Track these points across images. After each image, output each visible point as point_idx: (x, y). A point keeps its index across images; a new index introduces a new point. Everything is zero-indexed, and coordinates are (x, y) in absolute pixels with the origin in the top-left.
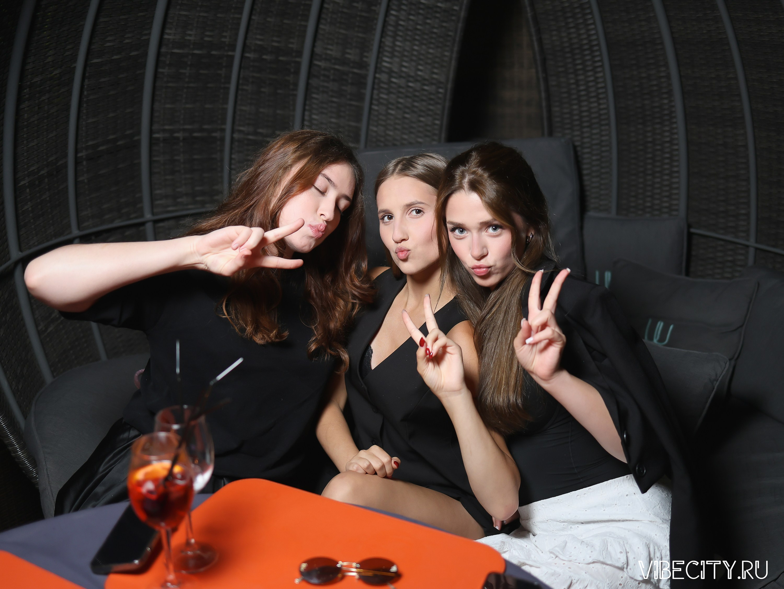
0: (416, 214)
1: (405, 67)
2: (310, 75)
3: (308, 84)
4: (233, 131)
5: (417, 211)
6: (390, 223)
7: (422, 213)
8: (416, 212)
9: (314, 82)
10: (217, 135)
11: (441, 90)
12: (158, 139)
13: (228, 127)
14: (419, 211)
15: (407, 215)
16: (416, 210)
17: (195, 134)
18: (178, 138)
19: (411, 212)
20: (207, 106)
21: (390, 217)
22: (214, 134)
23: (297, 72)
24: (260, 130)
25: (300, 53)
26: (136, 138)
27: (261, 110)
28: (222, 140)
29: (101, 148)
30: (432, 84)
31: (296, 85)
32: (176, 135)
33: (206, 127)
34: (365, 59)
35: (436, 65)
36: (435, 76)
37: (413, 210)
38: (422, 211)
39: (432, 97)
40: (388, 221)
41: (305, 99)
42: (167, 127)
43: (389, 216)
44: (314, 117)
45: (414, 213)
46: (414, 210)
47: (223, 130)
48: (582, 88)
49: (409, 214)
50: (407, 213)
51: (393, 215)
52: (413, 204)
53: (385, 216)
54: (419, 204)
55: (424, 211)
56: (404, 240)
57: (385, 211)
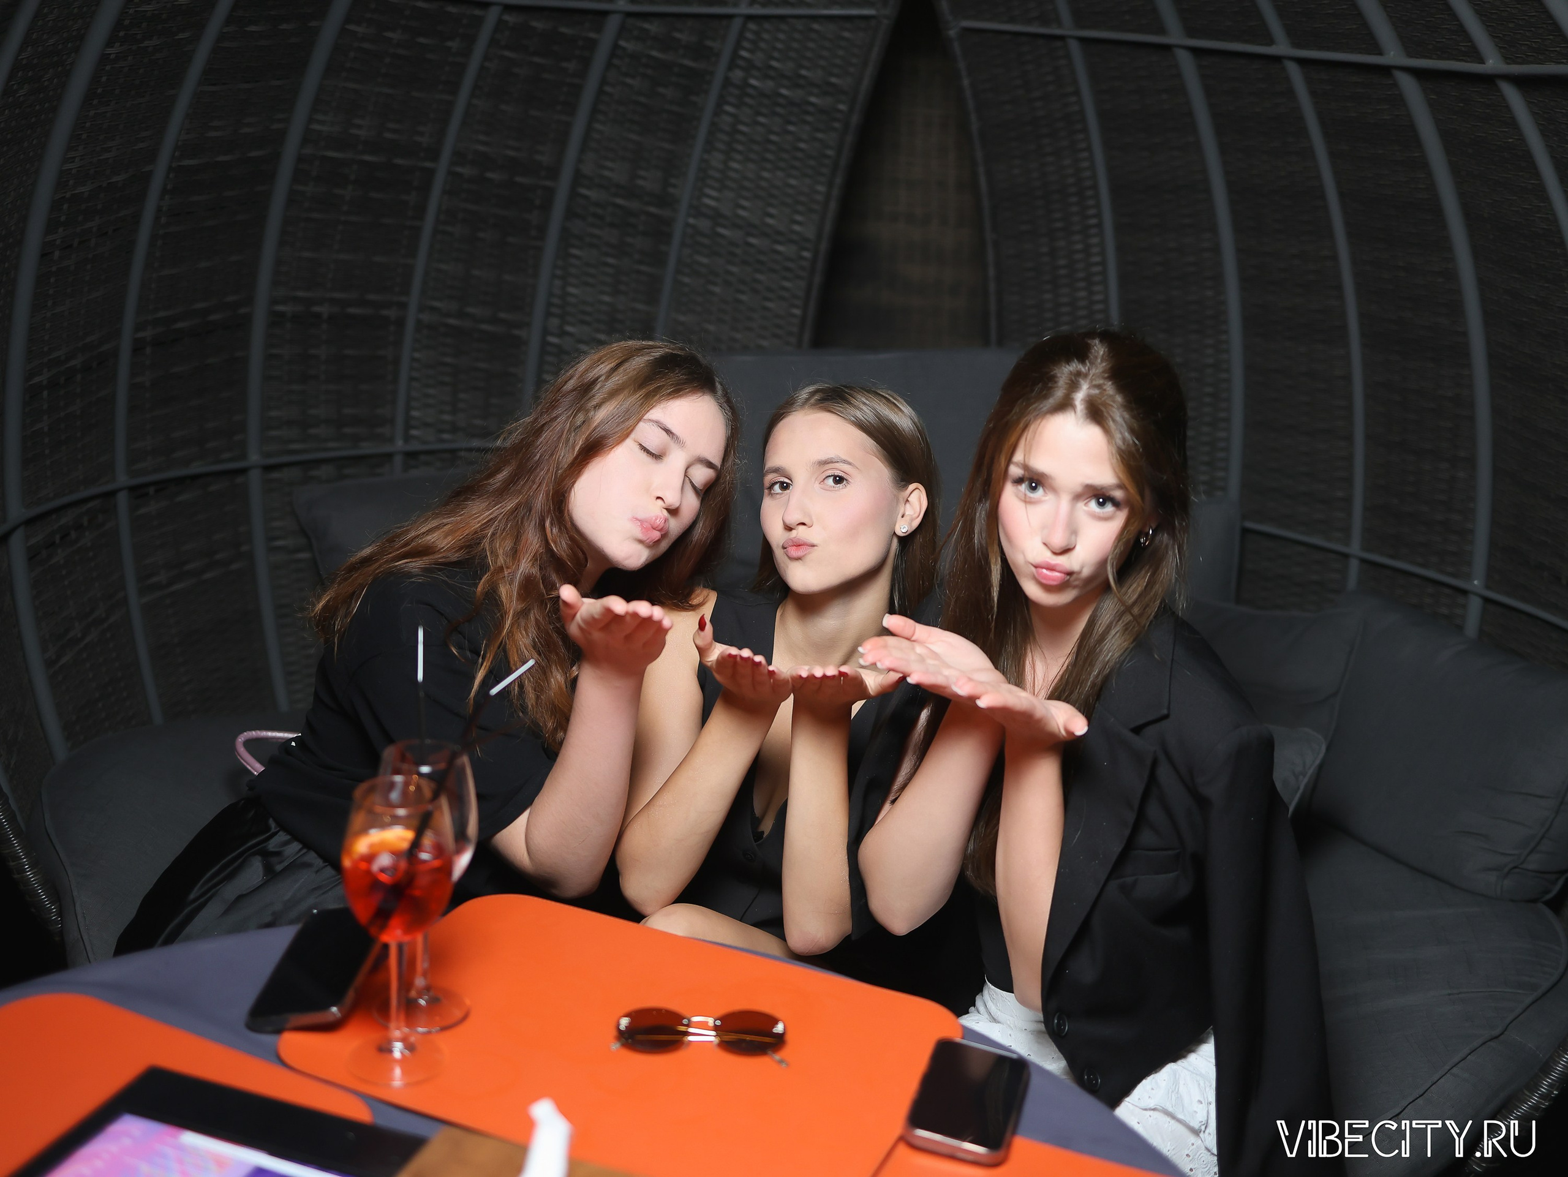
0: (834, 484)
1: (744, 208)
2: (570, 214)
3: (565, 230)
4: (421, 309)
5: (838, 478)
6: (783, 495)
7: (845, 482)
8: (833, 480)
10: (392, 313)
11: (806, 254)
12: (282, 315)
13: (414, 299)
14: (839, 480)
15: (817, 483)
16: (835, 477)
17: (352, 310)
18: (318, 316)
19: (824, 479)
20: (378, 259)
21: (785, 485)
22: (385, 312)
23: (546, 206)
24: (470, 310)
25: (554, 173)
26: (243, 311)
27: (476, 272)
28: (400, 323)
29: (180, 325)
30: (792, 241)
31: (543, 229)
32: (316, 309)
33: (371, 297)
34: (671, 190)
35: (800, 208)
36: (797, 228)
37: (830, 476)
38: (846, 480)
39: (790, 265)
40: (781, 491)
41: (559, 257)
42: (300, 294)
43: (782, 483)
44: (572, 290)
45: (830, 481)
46: (832, 476)
47: (403, 306)
48: (1062, 262)
49: (821, 482)
50: (818, 479)
51: (792, 481)
52: (832, 462)
53: (776, 483)
54: (842, 464)
55: (850, 480)
56: (803, 524)
57: (777, 470)
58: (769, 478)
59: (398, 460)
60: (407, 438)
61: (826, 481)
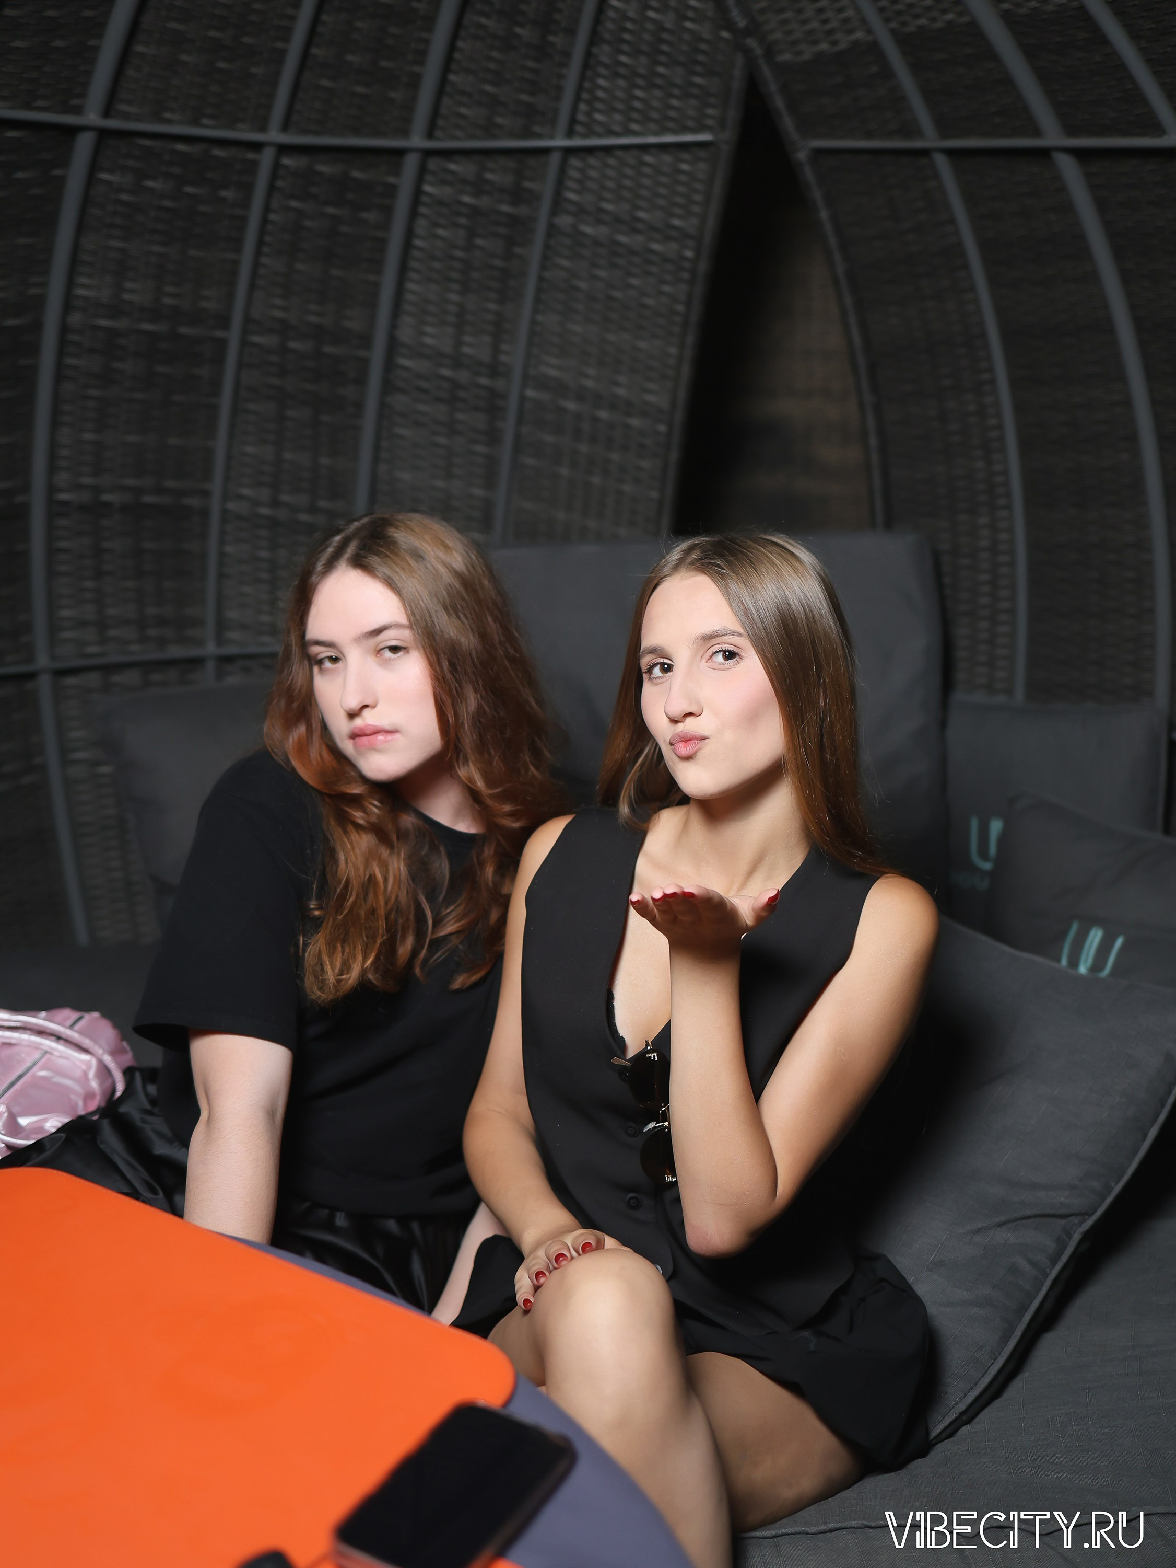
0: (725, 660)
2: (388, 387)
3: (382, 405)
4: (225, 497)
5: (727, 654)
6: (665, 679)
7: (737, 658)
8: (723, 655)
9: (399, 401)
10: (193, 502)
12: (66, 504)
13: (216, 486)
14: (730, 655)
15: (704, 661)
16: (724, 652)
17: (148, 499)
18: (107, 504)
19: (711, 656)
20: (173, 441)
21: (666, 666)
22: (187, 501)
23: (361, 380)
24: (285, 498)
25: (366, 340)
26: (18, 499)
27: (287, 455)
28: (205, 513)
30: (644, 414)
31: (359, 406)
32: (106, 497)
33: (170, 484)
34: (503, 358)
35: (652, 374)
36: (649, 397)
37: (717, 652)
38: (738, 654)
39: (645, 440)
40: (662, 675)
41: (378, 437)
42: (86, 480)
43: (663, 664)
44: (400, 474)
45: (720, 657)
46: (720, 651)
47: (206, 494)
49: (709, 659)
50: (705, 657)
51: (672, 661)
52: (719, 636)
53: (655, 665)
54: (731, 637)
55: (743, 654)
56: (690, 714)
57: (654, 651)
58: (645, 661)
59: (210, 666)
60: (220, 641)
61: (714, 658)
